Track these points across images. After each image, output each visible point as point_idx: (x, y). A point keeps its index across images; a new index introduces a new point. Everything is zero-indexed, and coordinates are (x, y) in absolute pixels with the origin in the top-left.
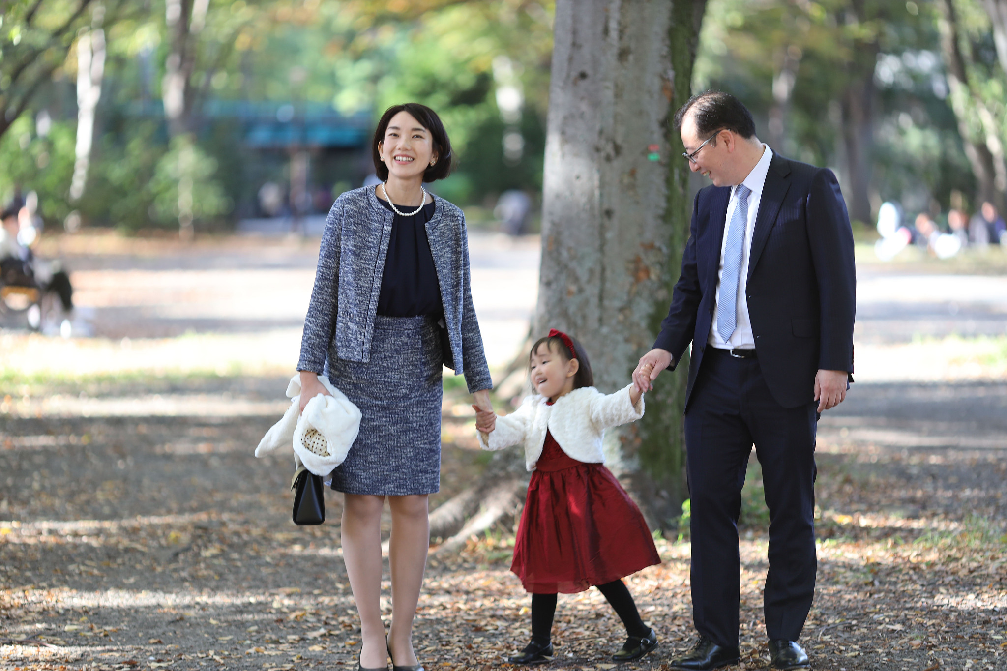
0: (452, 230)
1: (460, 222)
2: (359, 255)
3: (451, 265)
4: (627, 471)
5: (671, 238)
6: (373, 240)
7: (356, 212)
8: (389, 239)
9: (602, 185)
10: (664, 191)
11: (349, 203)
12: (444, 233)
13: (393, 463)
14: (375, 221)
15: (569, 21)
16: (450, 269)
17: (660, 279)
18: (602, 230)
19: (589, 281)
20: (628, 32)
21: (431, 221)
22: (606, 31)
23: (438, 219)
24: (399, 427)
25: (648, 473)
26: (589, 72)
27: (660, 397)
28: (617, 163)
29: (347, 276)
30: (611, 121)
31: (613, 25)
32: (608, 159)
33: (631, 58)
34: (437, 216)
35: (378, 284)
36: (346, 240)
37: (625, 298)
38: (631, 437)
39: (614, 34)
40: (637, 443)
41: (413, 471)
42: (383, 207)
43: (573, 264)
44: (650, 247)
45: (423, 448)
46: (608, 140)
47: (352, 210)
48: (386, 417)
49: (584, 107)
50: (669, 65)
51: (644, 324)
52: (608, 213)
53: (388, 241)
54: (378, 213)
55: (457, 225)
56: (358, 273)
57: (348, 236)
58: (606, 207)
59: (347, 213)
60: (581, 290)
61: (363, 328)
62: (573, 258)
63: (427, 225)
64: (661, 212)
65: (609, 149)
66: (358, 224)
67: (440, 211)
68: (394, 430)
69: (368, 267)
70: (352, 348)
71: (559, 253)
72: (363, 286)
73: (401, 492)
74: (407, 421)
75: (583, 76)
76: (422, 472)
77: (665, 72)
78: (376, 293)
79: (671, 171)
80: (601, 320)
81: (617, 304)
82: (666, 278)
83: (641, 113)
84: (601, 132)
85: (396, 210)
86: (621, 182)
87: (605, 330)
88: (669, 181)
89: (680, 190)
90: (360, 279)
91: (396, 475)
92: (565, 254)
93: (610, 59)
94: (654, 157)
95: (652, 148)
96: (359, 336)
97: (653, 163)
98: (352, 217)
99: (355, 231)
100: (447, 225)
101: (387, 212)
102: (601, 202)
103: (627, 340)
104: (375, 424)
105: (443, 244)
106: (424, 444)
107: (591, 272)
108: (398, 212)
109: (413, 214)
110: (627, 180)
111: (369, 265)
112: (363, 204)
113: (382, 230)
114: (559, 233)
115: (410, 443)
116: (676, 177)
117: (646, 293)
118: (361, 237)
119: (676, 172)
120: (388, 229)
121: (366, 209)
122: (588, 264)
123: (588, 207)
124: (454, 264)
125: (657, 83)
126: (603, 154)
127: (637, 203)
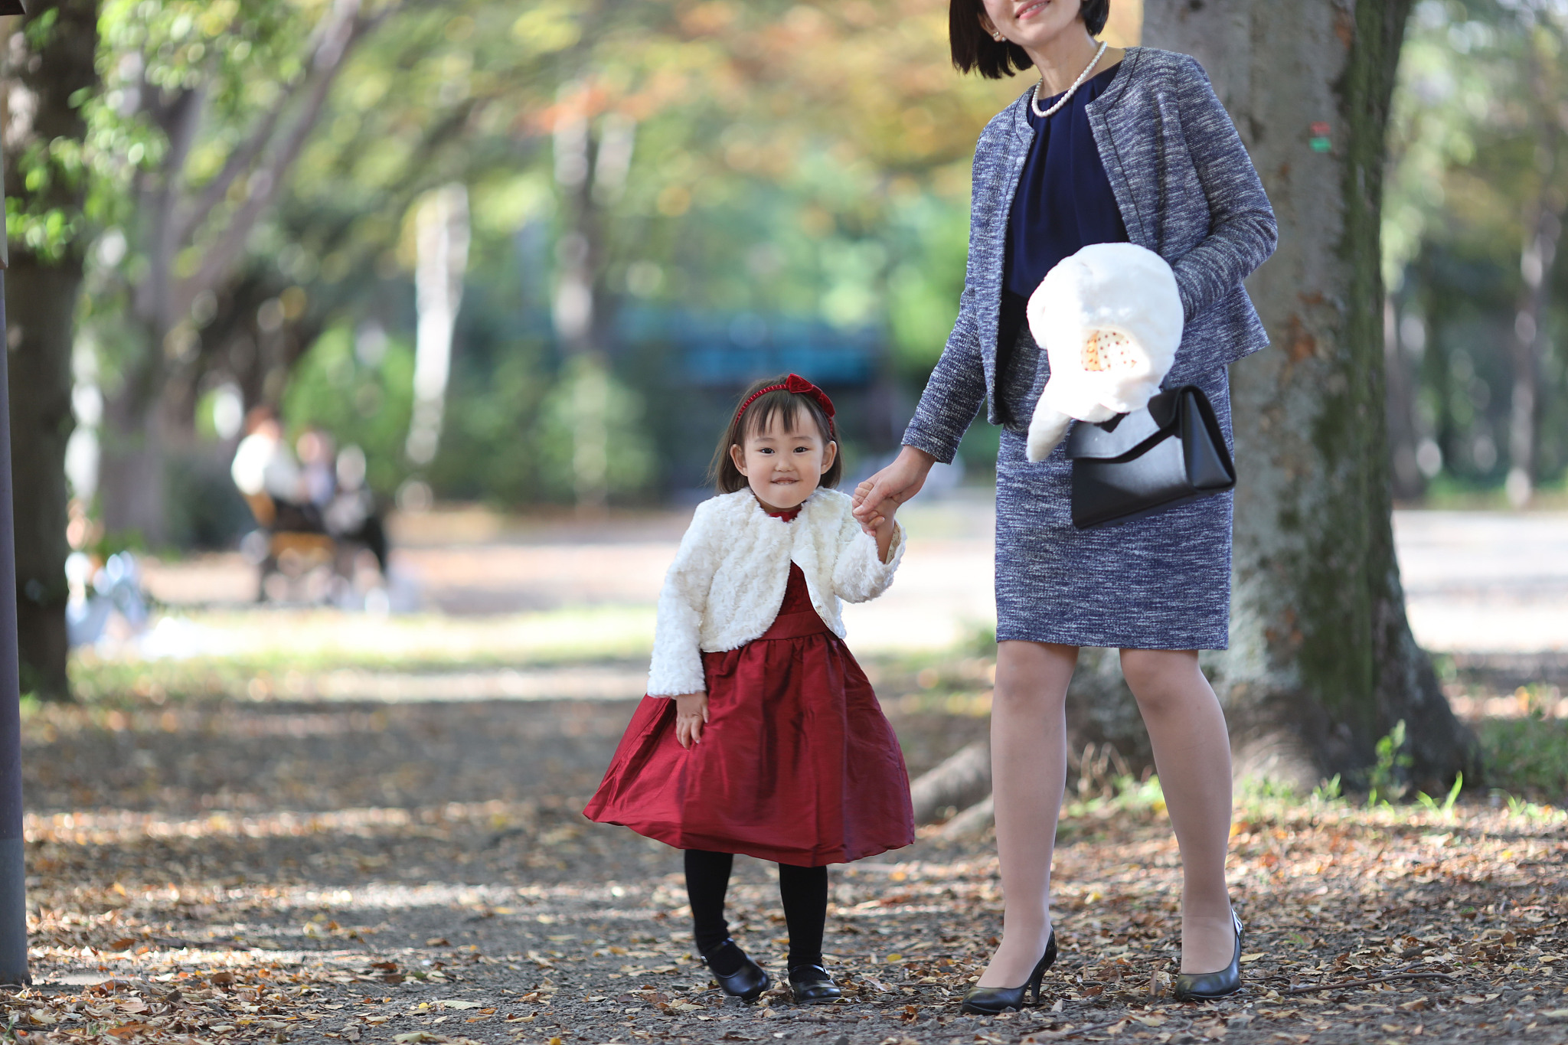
4: (1278, 688)
5: (1353, 286)
17: (1333, 356)
21: (1102, 97)
23: (1121, 86)
25: (1316, 694)
27: (1335, 562)
34: (1118, 83)
37: (1273, 389)
38: (1285, 630)
40: (1296, 641)
44: (1315, 301)
45: (1140, 556)
51: (1305, 435)
64: (1334, 240)
67: (1126, 71)
79: (1351, 169)
81: (1258, 399)
82: (1344, 355)
88: (1347, 188)
89: (1367, 206)
94: (1321, 145)
97: (1319, 154)
103: (1276, 463)
116: (1360, 181)
117: (1308, 382)
119: (1361, 173)
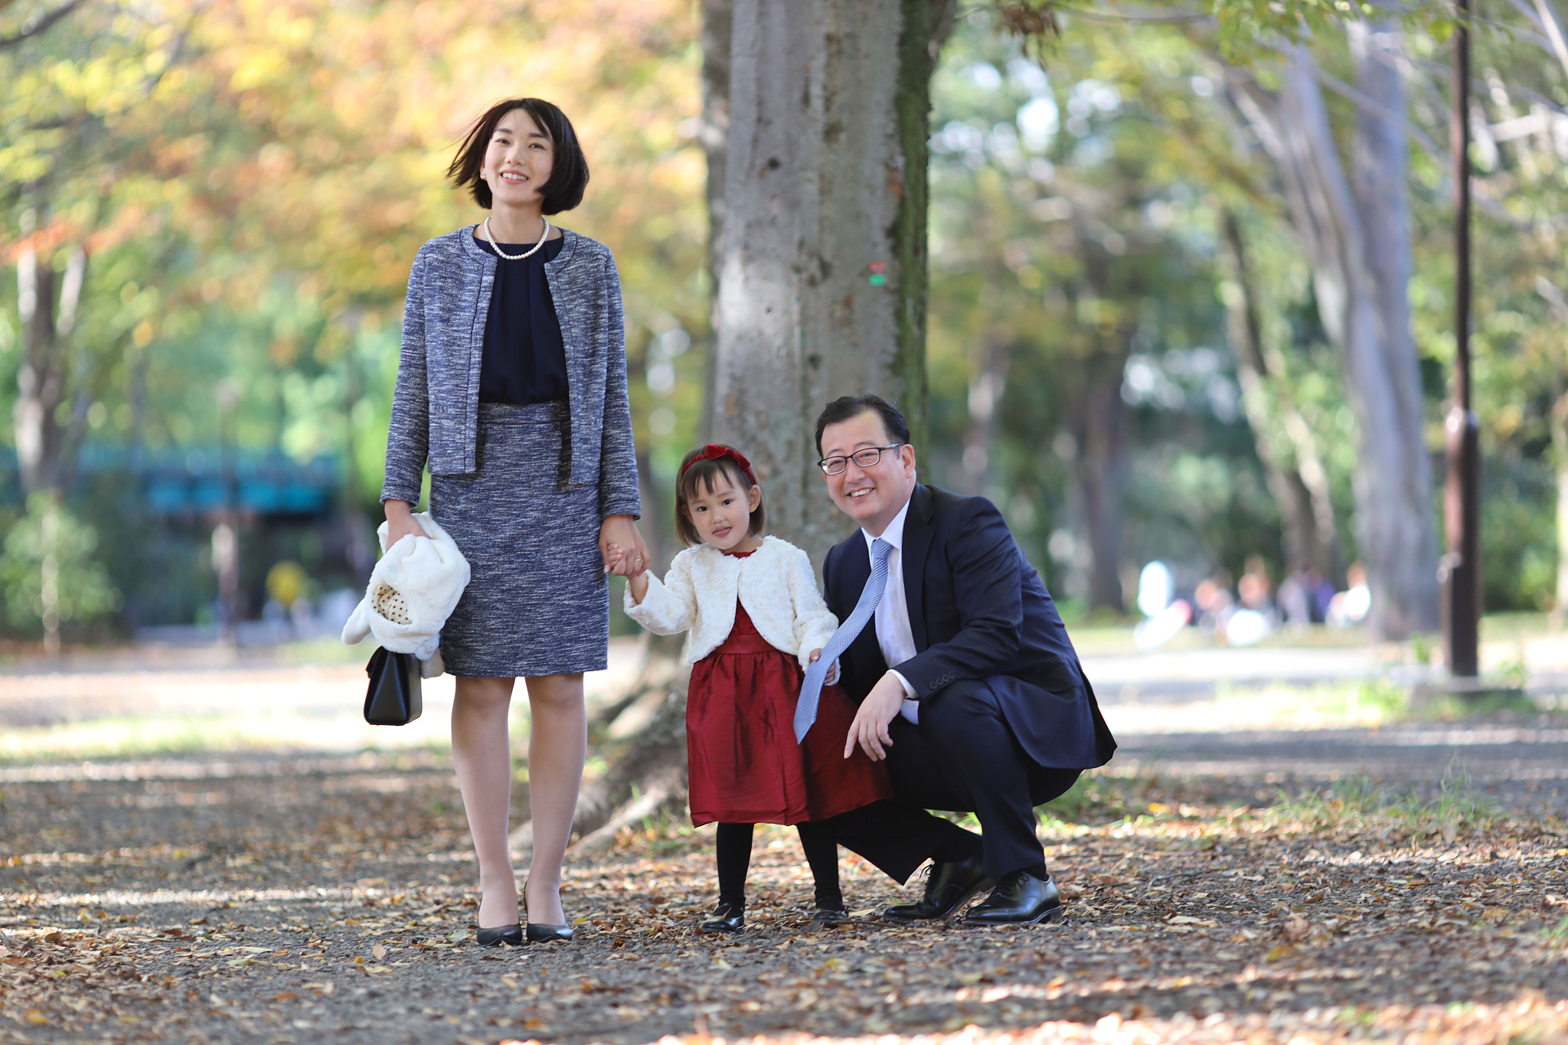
0: (588, 273)
1: (602, 262)
2: (448, 320)
3: (585, 323)
6: (467, 297)
7: (443, 262)
8: (490, 293)
9: (804, 320)
10: (893, 328)
11: (432, 252)
12: (575, 278)
13: (525, 629)
14: (471, 271)
15: (752, 87)
16: (584, 329)
18: (805, 384)
19: (787, 459)
20: (838, 100)
21: (555, 262)
22: (806, 100)
23: (567, 259)
24: (530, 575)
26: (782, 158)
28: (824, 289)
29: (435, 354)
30: (815, 228)
31: (816, 91)
32: (812, 282)
33: (843, 136)
34: (565, 255)
35: (477, 357)
36: (430, 303)
39: (817, 104)
41: (555, 640)
42: (481, 251)
43: (764, 436)
46: (811, 255)
47: (437, 259)
48: (511, 563)
49: (776, 208)
50: (897, 149)
52: (814, 361)
53: (489, 296)
54: (474, 260)
55: (596, 267)
56: (450, 345)
57: (432, 296)
58: (810, 352)
59: (430, 264)
60: (776, 473)
61: (462, 424)
62: (763, 426)
63: (547, 266)
64: (889, 359)
65: (814, 268)
66: (446, 278)
67: (570, 248)
68: (522, 580)
69: (462, 335)
70: (450, 455)
71: (744, 421)
72: (457, 364)
73: (541, 672)
74: (541, 566)
75: (774, 164)
76: (570, 640)
77: (892, 158)
78: (475, 372)
79: (902, 300)
80: (805, 515)
83: (858, 216)
84: (801, 244)
85: (501, 253)
86: (831, 315)
87: (811, 529)
88: (899, 315)
89: (915, 330)
90: (452, 355)
91: (529, 646)
92: (752, 420)
93: (812, 139)
94: (878, 280)
95: (874, 267)
96: (458, 436)
97: (876, 288)
98: (436, 269)
99: (441, 288)
100: (581, 267)
101: (487, 257)
102: (803, 347)
104: (493, 573)
105: (573, 293)
106: (569, 600)
107: (790, 445)
108: (504, 256)
109: (527, 255)
110: (839, 313)
111: (464, 331)
112: (453, 251)
113: (481, 282)
114: (742, 392)
115: (547, 599)
116: (909, 311)
118: (452, 296)
119: (910, 303)
120: (488, 279)
121: (458, 256)
122: (786, 434)
123: (783, 352)
124: (591, 323)
125: (880, 175)
126: (805, 276)
127: (855, 345)
